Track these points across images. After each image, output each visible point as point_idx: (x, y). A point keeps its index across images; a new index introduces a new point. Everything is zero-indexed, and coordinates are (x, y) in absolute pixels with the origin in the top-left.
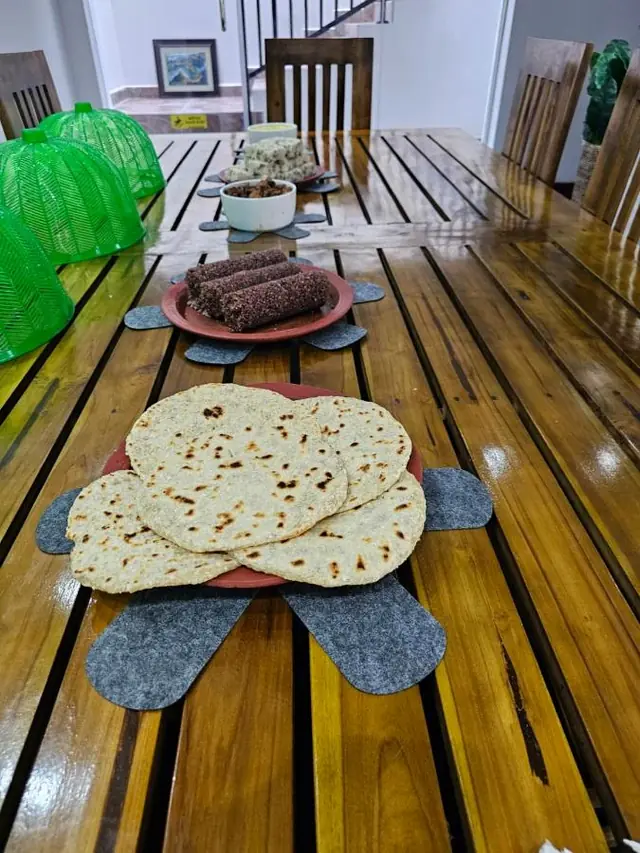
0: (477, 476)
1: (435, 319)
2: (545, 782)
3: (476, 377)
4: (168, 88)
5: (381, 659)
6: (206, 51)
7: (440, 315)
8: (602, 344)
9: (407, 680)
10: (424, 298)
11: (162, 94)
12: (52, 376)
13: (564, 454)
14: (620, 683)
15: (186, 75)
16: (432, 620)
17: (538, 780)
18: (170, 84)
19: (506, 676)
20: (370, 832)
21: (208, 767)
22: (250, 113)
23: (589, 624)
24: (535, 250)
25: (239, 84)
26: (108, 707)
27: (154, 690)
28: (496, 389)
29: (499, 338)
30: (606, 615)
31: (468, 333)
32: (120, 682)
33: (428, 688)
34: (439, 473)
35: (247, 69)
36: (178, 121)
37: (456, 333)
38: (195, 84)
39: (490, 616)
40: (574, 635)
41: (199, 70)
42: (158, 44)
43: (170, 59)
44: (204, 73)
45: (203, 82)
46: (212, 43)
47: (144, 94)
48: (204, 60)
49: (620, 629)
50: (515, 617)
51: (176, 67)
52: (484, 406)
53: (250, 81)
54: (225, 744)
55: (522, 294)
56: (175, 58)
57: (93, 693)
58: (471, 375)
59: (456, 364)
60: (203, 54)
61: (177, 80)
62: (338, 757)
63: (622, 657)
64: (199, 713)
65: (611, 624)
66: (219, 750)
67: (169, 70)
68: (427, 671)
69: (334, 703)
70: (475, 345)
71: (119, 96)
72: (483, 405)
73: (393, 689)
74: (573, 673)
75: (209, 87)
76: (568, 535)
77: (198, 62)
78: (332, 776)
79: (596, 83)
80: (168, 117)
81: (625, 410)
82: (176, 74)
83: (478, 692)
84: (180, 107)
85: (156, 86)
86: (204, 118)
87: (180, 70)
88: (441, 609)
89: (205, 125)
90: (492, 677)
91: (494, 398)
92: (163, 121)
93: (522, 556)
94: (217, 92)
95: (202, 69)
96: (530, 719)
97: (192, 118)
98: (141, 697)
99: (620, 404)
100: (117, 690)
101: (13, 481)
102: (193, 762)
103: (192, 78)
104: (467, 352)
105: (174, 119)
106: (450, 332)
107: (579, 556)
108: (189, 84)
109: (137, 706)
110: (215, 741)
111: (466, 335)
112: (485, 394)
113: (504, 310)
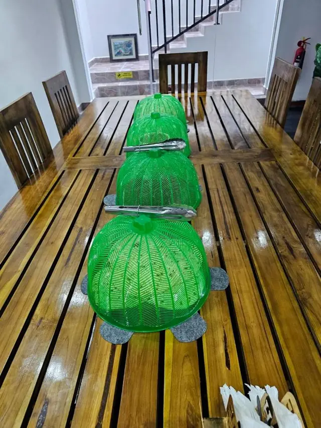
0: (226, 271)
1: (221, 202)
2: (229, 369)
3: (232, 229)
4: (114, 58)
5: (186, 332)
6: (132, 39)
7: (223, 199)
8: (284, 215)
9: (193, 339)
10: (218, 191)
11: (112, 60)
12: (80, 226)
13: (258, 263)
14: (258, 342)
15: (123, 51)
16: (203, 321)
17: (227, 369)
18: (116, 55)
19: (223, 339)
20: (178, 379)
21: (135, 361)
22: (153, 70)
23: (252, 324)
24: (267, 166)
25: (147, 54)
26: (107, 343)
27: (120, 339)
28: (239, 234)
29: (244, 211)
30: (259, 321)
31: (232, 208)
32: (110, 336)
33: (199, 341)
34: (213, 269)
35: (151, 47)
36: (119, 75)
37: (228, 208)
38: (127, 55)
39: (222, 320)
40: (247, 327)
41: (129, 49)
42: (109, 37)
43: (115, 44)
44: (131, 50)
45: (131, 54)
46: (135, 36)
47: (103, 61)
48: (131, 44)
49: (262, 326)
50: (229, 321)
51: (118, 48)
52: (234, 241)
53: (153, 55)
54: (140, 354)
55: (257, 190)
56: (118, 44)
57: (102, 339)
58: (230, 228)
59: (225, 223)
60: (131, 41)
61: (119, 53)
62: (171, 359)
63: (260, 336)
64: (132, 346)
65: (260, 324)
66: (138, 356)
67: (115, 49)
68: (200, 336)
69: (171, 344)
70: (234, 214)
71: (92, 63)
72: (232, 241)
73: (189, 341)
74: (244, 339)
75: (134, 56)
76: (253, 293)
77: (129, 45)
78: (169, 364)
79: (318, 60)
80: (115, 73)
81: (285, 245)
82: (118, 51)
83: (214, 343)
84: (120, 68)
85: (109, 57)
86: (131, 73)
87: (120, 49)
88: (207, 317)
89: (132, 77)
90: (219, 340)
91: (237, 239)
92: (112, 76)
93: (236, 300)
94: (137, 58)
95: (130, 48)
96: (228, 351)
97: (126, 73)
98: (116, 341)
99: (284, 242)
100: (109, 338)
101: (71, 268)
102: (131, 360)
103: (126, 53)
104: (230, 217)
105: (117, 74)
106: (225, 208)
107: (254, 301)
108: (124, 55)
109: (115, 343)
110: (137, 354)
111: (231, 209)
112: (234, 237)
113: (249, 197)
